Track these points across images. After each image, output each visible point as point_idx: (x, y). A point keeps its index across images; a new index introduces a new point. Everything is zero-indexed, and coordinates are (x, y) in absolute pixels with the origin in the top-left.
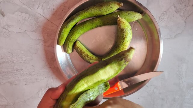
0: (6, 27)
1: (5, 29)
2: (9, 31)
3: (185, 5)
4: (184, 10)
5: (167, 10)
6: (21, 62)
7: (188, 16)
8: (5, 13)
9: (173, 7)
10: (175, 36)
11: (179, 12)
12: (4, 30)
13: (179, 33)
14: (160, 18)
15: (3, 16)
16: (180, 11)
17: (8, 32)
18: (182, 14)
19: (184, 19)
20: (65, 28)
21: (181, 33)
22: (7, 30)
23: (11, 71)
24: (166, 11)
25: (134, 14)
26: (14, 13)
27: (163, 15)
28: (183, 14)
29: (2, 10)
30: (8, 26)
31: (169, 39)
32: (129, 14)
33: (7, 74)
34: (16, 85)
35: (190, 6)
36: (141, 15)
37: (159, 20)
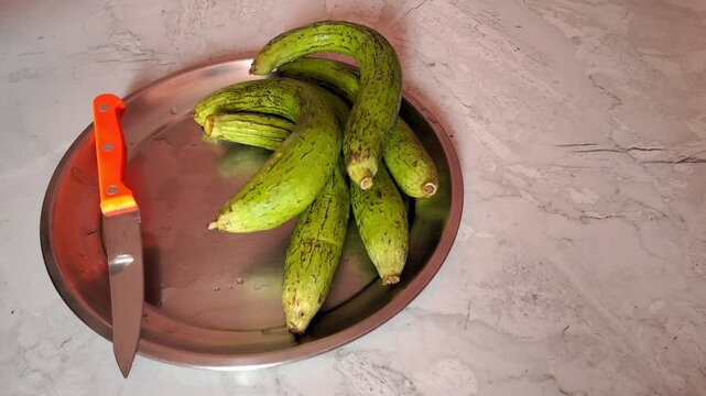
14: (383, 367)
24: (413, 389)
25: (400, 242)
27: (399, 377)
32: (398, 223)
37: (374, 366)
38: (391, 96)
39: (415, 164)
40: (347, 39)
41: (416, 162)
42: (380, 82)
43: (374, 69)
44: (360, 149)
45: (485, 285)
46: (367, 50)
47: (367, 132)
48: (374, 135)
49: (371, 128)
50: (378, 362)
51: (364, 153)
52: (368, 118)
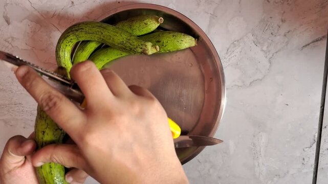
0: (10, 40)
1: (8, 42)
2: (13, 46)
3: (272, 33)
4: (270, 41)
5: (240, 39)
6: (22, 94)
7: (276, 52)
8: (10, 20)
9: (250, 35)
10: (251, 83)
11: (259, 43)
12: (7, 44)
13: (259, 79)
14: (228, 50)
15: (8, 23)
16: (262, 42)
17: (11, 47)
18: (265, 48)
19: (269, 57)
20: (81, 51)
21: (261, 80)
22: (10, 43)
23: (8, 104)
24: (238, 41)
25: (182, 36)
26: (21, 22)
27: (232, 46)
28: (267, 47)
29: (8, 16)
30: (13, 38)
31: (241, 86)
32: (173, 36)
33: (3, 108)
34: (11, 126)
35: (280, 35)
36: (194, 39)
37: (227, 53)
38: (111, 30)
39: (146, 24)
40: (70, 43)
41: (145, 23)
42: (104, 33)
43: (94, 35)
44: (141, 48)
45: (198, 5)
46: (81, 35)
47: (133, 44)
48: (134, 41)
49: (131, 42)
50: (225, 52)
51: (144, 47)
52: (125, 42)
